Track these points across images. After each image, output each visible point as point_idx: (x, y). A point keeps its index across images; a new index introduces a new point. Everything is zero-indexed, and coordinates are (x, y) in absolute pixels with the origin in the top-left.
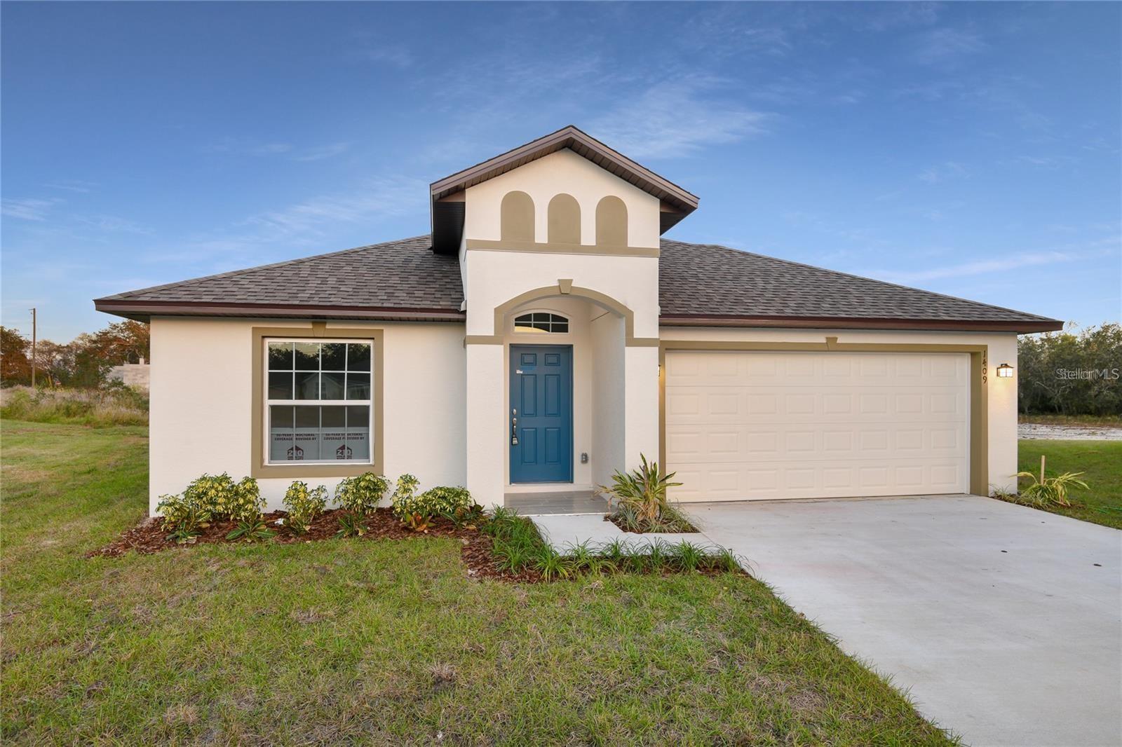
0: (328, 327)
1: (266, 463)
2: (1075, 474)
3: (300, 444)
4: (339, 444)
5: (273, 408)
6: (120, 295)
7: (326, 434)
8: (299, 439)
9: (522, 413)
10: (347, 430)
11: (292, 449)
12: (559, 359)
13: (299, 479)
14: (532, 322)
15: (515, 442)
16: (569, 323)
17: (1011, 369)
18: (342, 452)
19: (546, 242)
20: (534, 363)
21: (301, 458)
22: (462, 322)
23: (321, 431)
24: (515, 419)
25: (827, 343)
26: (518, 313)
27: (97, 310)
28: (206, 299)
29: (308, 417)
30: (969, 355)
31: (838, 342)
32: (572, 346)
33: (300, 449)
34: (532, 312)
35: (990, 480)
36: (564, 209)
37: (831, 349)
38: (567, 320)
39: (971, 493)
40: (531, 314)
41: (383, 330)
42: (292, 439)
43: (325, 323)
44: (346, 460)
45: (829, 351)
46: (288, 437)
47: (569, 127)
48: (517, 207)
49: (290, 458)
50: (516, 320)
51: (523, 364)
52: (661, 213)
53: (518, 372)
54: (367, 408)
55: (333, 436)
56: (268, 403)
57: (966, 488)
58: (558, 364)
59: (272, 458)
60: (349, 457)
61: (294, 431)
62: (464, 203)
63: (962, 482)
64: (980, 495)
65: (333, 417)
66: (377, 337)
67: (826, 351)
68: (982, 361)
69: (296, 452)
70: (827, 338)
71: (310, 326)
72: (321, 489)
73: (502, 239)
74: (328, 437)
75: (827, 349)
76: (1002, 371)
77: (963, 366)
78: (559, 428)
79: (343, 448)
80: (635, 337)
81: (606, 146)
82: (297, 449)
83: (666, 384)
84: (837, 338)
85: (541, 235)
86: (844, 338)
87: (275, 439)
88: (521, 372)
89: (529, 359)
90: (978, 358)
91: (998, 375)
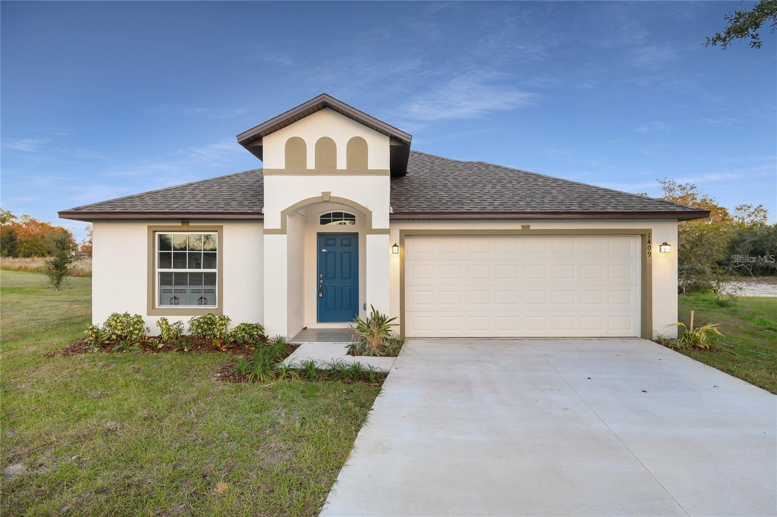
0: (191, 224)
1: (157, 306)
2: (713, 325)
3: (177, 295)
4: (199, 296)
5: (161, 274)
6: (73, 209)
7: (192, 290)
8: (177, 292)
9: (326, 278)
10: (203, 287)
11: (172, 298)
12: (350, 242)
13: (164, 317)
14: (332, 218)
15: (321, 295)
16: (356, 218)
17: (669, 247)
18: (202, 301)
19: (314, 168)
20: (334, 245)
21: (178, 304)
22: (261, 220)
23: (188, 288)
24: (322, 281)
25: (522, 230)
26: (322, 212)
27: (60, 217)
28: (118, 210)
29: (181, 279)
30: (640, 236)
31: (531, 228)
32: (358, 233)
33: (177, 298)
34: (332, 212)
35: (654, 328)
36: (326, 146)
37: (526, 233)
38: (354, 217)
39: (641, 337)
40: (331, 213)
41: (223, 226)
42: (172, 292)
43: (189, 222)
44: (203, 306)
45: (523, 235)
46: (170, 291)
47: (323, 94)
48: (295, 147)
49: (171, 304)
50: (321, 217)
51: (327, 245)
52: (390, 146)
53: (324, 250)
54: (215, 273)
55: (196, 291)
56: (158, 270)
57: (638, 334)
58: (349, 245)
59: (161, 303)
60: (205, 304)
61: (173, 287)
62: (262, 146)
63: (635, 329)
64: (646, 339)
65: (196, 278)
66: (219, 230)
67: (522, 235)
68: (647, 241)
69: (175, 300)
70: (522, 226)
71: (180, 224)
72: (179, 323)
73: (286, 167)
74: (193, 291)
75: (522, 234)
76: (663, 247)
77: (636, 244)
78: (351, 287)
79: (201, 298)
80: (373, 228)
81: (347, 105)
82: (175, 298)
83: (405, 259)
84: (529, 226)
85: (311, 164)
86: (534, 226)
87: (162, 292)
88: (326, 251)
89: (330, 242)
90: (646, 238)
91: (660, 251)
